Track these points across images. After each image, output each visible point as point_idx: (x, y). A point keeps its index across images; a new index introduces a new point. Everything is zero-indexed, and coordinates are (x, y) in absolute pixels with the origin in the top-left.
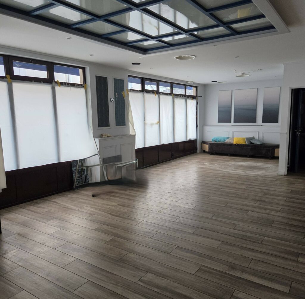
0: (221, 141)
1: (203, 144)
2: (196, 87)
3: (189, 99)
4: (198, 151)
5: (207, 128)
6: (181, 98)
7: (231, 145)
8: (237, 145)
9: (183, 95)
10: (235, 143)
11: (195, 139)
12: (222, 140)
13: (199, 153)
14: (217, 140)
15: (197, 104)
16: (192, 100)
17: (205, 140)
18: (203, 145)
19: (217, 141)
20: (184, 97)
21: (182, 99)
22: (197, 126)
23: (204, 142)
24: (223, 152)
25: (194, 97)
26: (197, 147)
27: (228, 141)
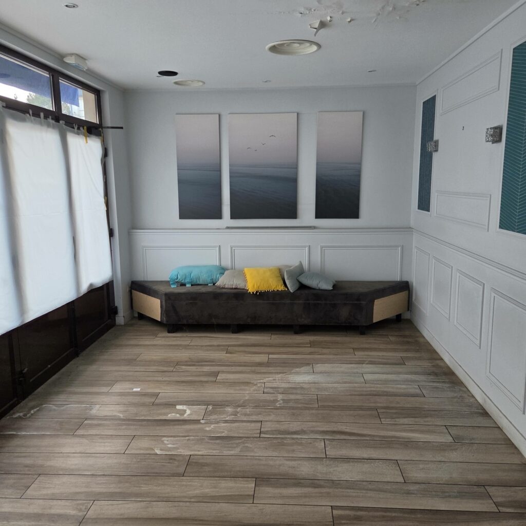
0: (201, 282)
1: (134, 292)
2: (97, 93)
3: (74, 132)
4: (120, 319)
5: (145, 239)
6: (41, 124)
7: (239, 295)
8: (261, 295)
9: (47, 113)
10: (251, 288)
11: (107, 281)
12: (204, 278)
13: (126, 325)
14: (188, 280)
15: (105, 154)
16: (86, 137)
17: (140, 277)
18: (134, 298)
19: (189, 283)
20: (50, 120)
21: (45, 128)
22: (111, 233)
23: (138, 287)
24: (214, 321)
25: (92, 129)
26: (116, 304)
27: (226, 281)
